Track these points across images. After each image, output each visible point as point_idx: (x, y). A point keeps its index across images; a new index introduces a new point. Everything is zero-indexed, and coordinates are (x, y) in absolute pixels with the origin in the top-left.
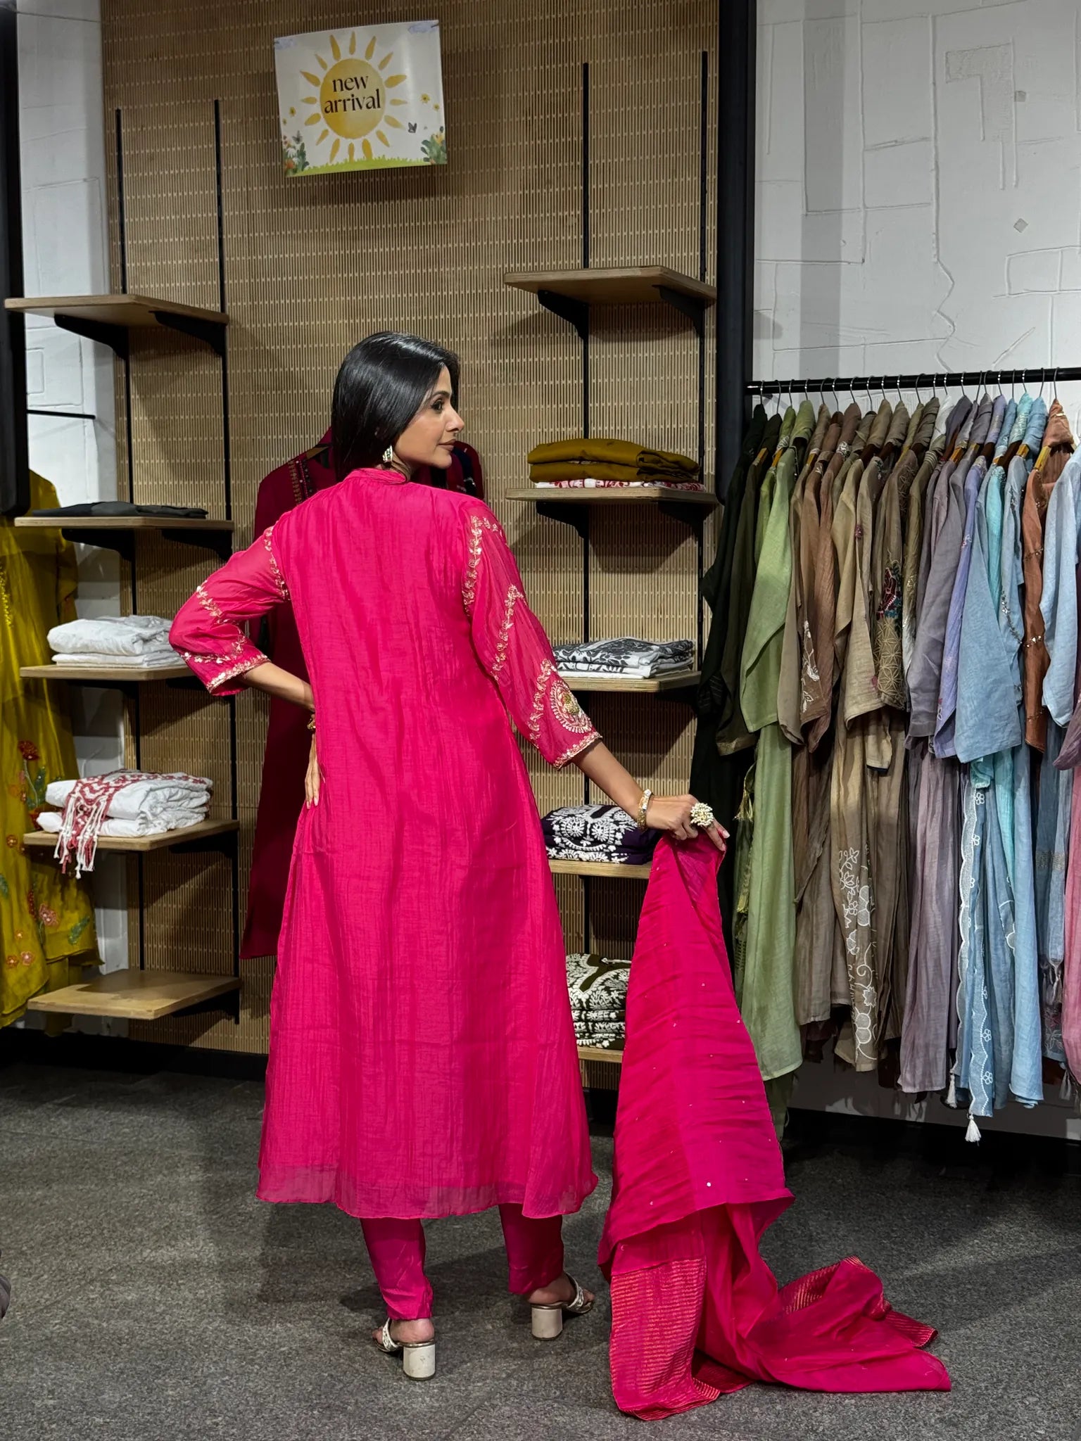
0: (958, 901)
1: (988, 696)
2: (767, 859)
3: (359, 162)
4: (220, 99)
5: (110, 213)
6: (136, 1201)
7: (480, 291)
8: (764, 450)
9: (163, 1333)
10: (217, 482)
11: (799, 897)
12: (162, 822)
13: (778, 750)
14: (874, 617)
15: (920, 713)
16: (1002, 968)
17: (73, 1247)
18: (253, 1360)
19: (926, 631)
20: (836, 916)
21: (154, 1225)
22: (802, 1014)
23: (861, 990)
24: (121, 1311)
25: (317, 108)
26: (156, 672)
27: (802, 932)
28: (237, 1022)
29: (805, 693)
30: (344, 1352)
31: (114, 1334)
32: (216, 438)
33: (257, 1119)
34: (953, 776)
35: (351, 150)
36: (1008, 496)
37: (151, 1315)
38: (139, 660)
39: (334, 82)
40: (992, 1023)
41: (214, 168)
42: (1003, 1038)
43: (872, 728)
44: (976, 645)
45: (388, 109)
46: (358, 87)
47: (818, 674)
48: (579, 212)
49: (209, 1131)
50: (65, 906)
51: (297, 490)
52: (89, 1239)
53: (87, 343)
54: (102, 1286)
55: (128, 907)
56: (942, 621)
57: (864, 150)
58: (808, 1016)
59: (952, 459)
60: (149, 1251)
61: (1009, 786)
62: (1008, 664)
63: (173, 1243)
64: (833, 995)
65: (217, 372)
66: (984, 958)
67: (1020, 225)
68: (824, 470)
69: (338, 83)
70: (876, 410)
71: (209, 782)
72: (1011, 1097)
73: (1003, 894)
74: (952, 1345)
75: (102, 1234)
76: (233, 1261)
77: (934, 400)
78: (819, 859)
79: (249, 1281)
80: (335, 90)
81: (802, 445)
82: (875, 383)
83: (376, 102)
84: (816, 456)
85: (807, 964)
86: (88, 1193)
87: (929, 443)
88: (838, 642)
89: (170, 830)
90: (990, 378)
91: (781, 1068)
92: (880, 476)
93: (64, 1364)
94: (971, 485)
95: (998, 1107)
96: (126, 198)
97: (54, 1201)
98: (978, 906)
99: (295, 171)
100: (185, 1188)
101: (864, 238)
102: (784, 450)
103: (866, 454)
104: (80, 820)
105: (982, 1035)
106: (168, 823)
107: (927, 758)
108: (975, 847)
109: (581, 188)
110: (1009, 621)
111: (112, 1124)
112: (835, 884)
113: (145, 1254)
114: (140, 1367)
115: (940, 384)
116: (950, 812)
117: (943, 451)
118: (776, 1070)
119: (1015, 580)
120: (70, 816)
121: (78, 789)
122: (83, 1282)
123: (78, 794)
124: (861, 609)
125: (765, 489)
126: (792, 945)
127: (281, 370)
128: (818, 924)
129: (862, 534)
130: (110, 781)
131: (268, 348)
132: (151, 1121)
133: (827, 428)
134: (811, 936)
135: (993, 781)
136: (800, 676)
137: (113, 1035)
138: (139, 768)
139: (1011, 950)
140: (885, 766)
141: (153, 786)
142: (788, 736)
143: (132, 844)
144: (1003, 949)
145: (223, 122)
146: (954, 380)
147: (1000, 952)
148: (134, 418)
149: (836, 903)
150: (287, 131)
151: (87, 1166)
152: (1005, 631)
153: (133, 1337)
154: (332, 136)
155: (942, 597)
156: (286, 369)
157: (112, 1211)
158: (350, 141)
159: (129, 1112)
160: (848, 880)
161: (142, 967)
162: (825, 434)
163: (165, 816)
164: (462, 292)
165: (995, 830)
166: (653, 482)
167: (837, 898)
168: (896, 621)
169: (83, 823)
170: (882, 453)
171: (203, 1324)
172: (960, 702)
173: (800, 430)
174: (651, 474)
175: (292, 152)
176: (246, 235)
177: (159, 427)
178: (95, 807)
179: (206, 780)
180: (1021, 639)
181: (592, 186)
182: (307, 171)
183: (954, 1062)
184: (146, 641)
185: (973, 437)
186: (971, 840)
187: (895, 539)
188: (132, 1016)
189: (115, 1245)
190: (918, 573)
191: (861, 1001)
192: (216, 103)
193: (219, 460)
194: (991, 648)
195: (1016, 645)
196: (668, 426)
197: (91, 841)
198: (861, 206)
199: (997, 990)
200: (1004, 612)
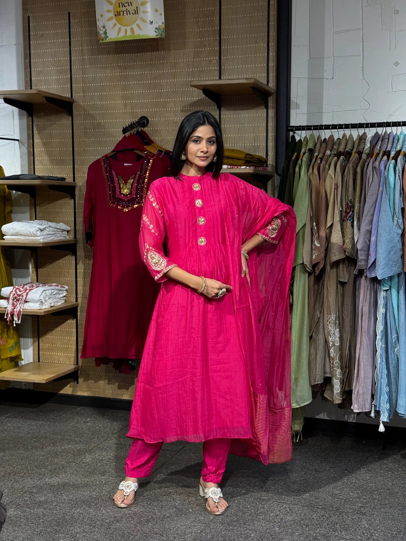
0: (375, 335)
1: (390, 252)
2: (298, 319)
3: (129, 36)
4: (70, 12)
5: (25, 58)
6: (41, 458)
7: (177, 90)
8: (296, 154)
9: (57, 515)
10: (70, 167)
11: (311, 334)
12: (48, 303)
13: (303, 274)
14: (342, 221)
15: (362, 259)
16: (394, 362)
17: (16, 478)
18: (95, 526)
19: (364, 227)
20: (326, 341)
21: (49, 468)
22: (312, 381)
23: (336, 371)
24: (39, 505)
25: (112, 15)
26: (46, 243)
27: (312, 348)
28: (78, 383)
29: (314, 251)
30: (132, 522)
31: (36, 515)
32: (69, 149)
33: (87, 422)
34: (374, 285)
35: (126, 31)
36: (397, 172)
37: (51, 507)
38: (39, 238)
39: (119, 3)
40: (389, 384)
41: (68, 40)
42: (393, 390)
43: (341, 266)
44: (385, 232)
45: (141, 14)
46: (129, 5)
47: (319, 244)
48: (217, 58)
49: (68, 427)
50: (8, 337)
51: (104, 170)
52: (23, 474)
53: (16, 110)
54: (30, 494)
55: (33, 337)
56: (370, 222)
57: (333, 34)
58: (315, 381)
59: (374, 157)
60: (48, 479)
61: (397, 289)
62: (397, 240)
63: (58, 475)
64: (325, 373)
65: (69, 122)
66: (386, 358)
67: (397, 64)
68: (321, 162)
69: (121, 4)
70: (341, 137)
71: (67, 287)
72: (396, 413)
73: (394, 332)
74: (380, 516)
75: (28, 472)
76: (83, 483)
77: (365, 133)
78: (319, 318)
79: (90, 491)
80: (119, 7)
81: (311, 151)
82: (341, 127)
83: (136, 12)
84: (317, 156)
85: (314, 360)
86: (21, 454)
87: (363, 151)
88: (328, 231)
89: (51, 307)
90: (388, 124)
91: (304, 402)
92: (344, 164)
93: (16, 529)
94: (382, 167)
95: (391, 418)
96: (32, 52)
97: (7, 458)
98: (384, 337)
99: (103, 40)
100: (61, 452)
101: (333, 69)
102: (304, 153)
103: (339, 155)
104: (15, 303)
105: (385, 389)
106: (51, 304)
107: (363, 278)
108: (383, 314)
109: (218, 48)
110: (398, 222)
111: (28, 425)
112: (326, 328)
113: (47, 480)
114: (48, 530)
115: (367, 127)
116: (372, 299)
117: (369, 154)
118: (302, 403)
119: (400, 206)
120: (11, 301)
121: (14, 290)
122: (22, 493)
123: (14, 292)
124: (337, 218)
125: (297, 169)
126: (308, 353)
127: (96, 121)
128: (319, 345)
129: (337, 187)
130: (27, 287)
131: (90, 112)
132: (44, 424)
133: (321, 145)
134: (316, 350)
135: (390, 287)
136: (312, 245)
137: (27, 388)
138: (37, 281)
139: (397, 355)
140: (346, 281)
141: (45, 289)
142: (307, 269)
143: (36, 312)
144: (394, 354)
145: (71, 21)
146: (373, 125)
147: (393, 355)
148: (35, 141)
149: (326, 336)
150: (99, 24)
151: (20, 443)
152: (396, 226)
153: (45, 516)
154: (118, 26)
155: (371, 212)
156: (98, 121)
157: (32, 462)
158: (125, 28)
159: (35, 420)
160: (331, 327)
161: (39, 361)
162: (320, 147)
163: (49, 301)
164: (170, 90)
165: (391, 307)
166: (250, 166)
167: (326, 334)
168: (352, 222)
169: (16, 304)
170: (345, 155)
171: (73, 510)
172: (378, 255)
173: (310, 146)
174: (249, 163)
175: (101, 32)
176: (81, 67)
177: (45, 144)
178: (21, 297)
179: (65, 286)
180: (402, 229)
181: (223, 47)
182: (108, 40)
183: (374, 400)
184: (41, 230)
185: (381, 149)
186: (381, 310)
187: (351, 189)
188: (37, 381)
189: (34, 476)
190: (360, 203)
191: (336, 375)
192: (69, 13)
193: (70, 158)
194: (391, 233)
195: (400, 232)
196: (253, 144)
197: (20, 311)
198: (332, 56)
199: (391, 371)
200: (396, 219)
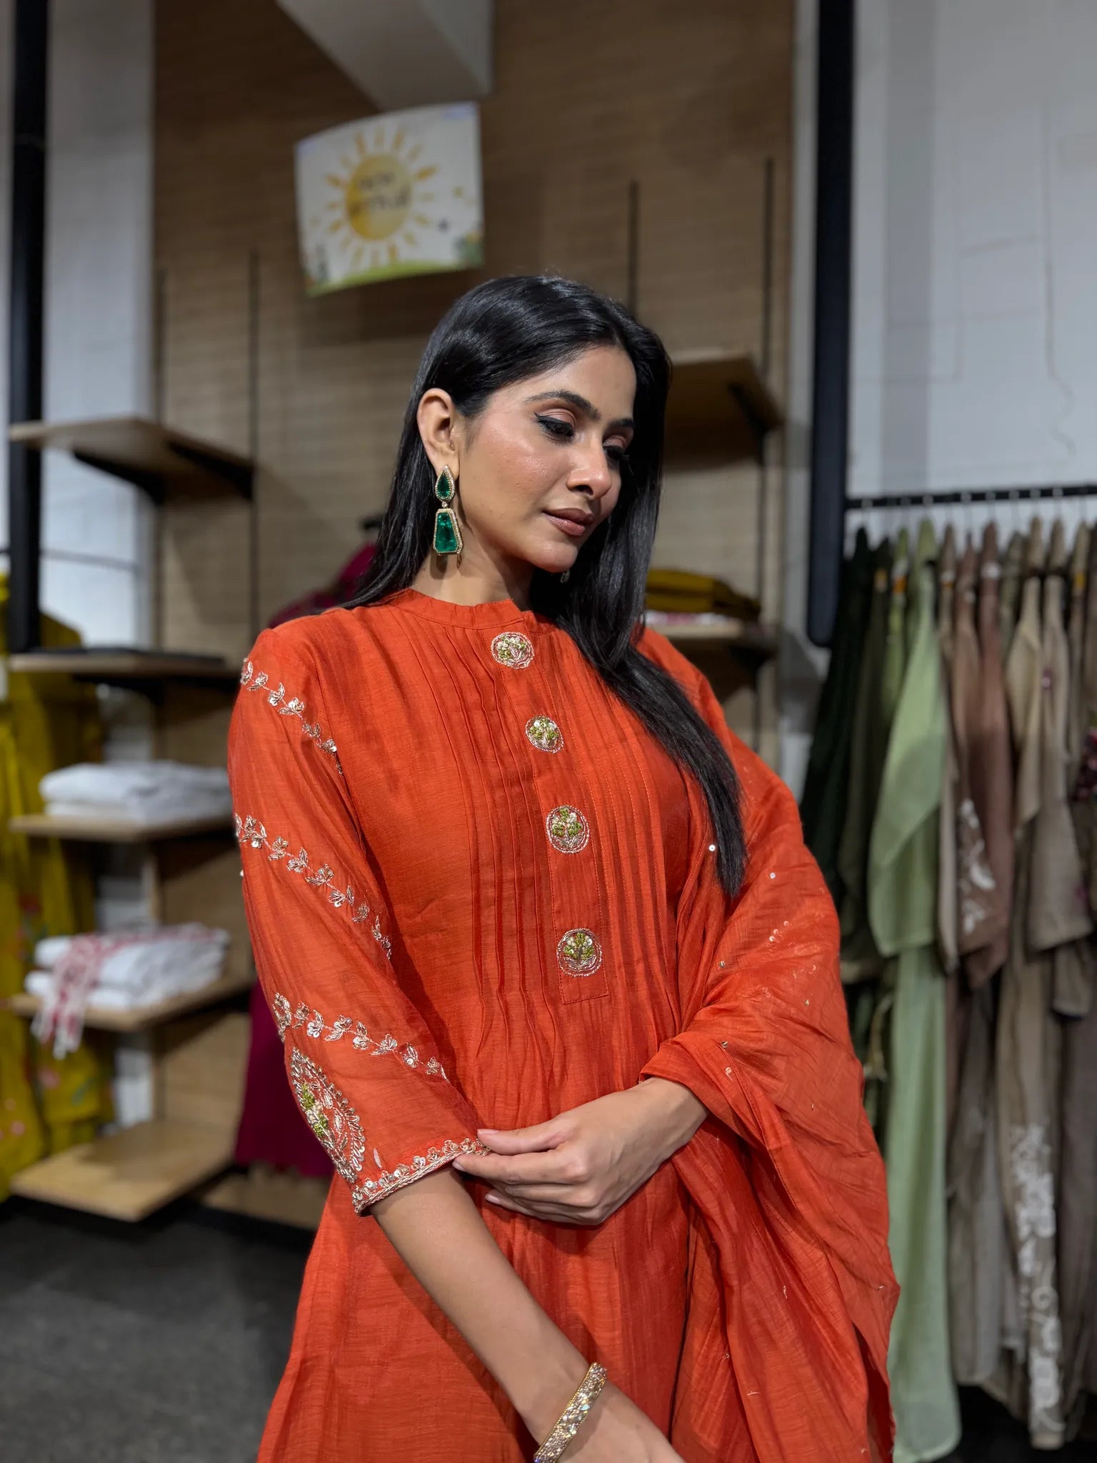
3: (384, 269)
4: (258, 248)
11: (952, 1190)
13: (925, 982)
14: (1075, 801)
20: (1007, 1220)
22: (962, 1371)
23: (1041, 1326)
25: (339, 214)
29: (968, 905)
35: (376, 254)
39: (359, 181)
41: (251, 317)
45: (417, 206)
47: (990, 878)
55: (151, 1050)
58: (970, 1375)
64: (1003, 1332)
65: (247, 518)
68: (979, 599)
70: (1024, 529)
71: (224, 937)
78: (980, 1137)
81: (935, 565)
83: (403, 199)
84: (954, 585)
88: (1021, 836)
91: (933, 1445)
99: (316, 288)
102: (911, 576)
112: (1006, 1175)
118: (927, 1448)
124: (1056, 788)
129: (1052, 684)
131: (297, 492)
136: (958, 880)
140: (1084, 1010)
142: (946, 964)
145: (260, 272)
148: (168, 566)
149: (1008, 1203)
150: (308, 245)
154: (356, 242)
156: (314, 515)
158: (375, 245)
160: (1024, 1170)
163: (163, 981)
166: (728, 617)
167: (1008, 1194)
173: (930, 551)
175: (312, 266)
176: (278, 381)
179: (222, 933)
182: (328, 286)
184: (145, 793)
191: (1040, 1342)
197: (77, 1014)
